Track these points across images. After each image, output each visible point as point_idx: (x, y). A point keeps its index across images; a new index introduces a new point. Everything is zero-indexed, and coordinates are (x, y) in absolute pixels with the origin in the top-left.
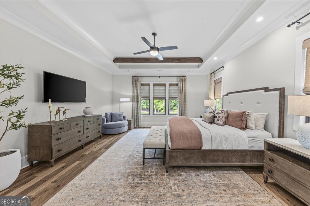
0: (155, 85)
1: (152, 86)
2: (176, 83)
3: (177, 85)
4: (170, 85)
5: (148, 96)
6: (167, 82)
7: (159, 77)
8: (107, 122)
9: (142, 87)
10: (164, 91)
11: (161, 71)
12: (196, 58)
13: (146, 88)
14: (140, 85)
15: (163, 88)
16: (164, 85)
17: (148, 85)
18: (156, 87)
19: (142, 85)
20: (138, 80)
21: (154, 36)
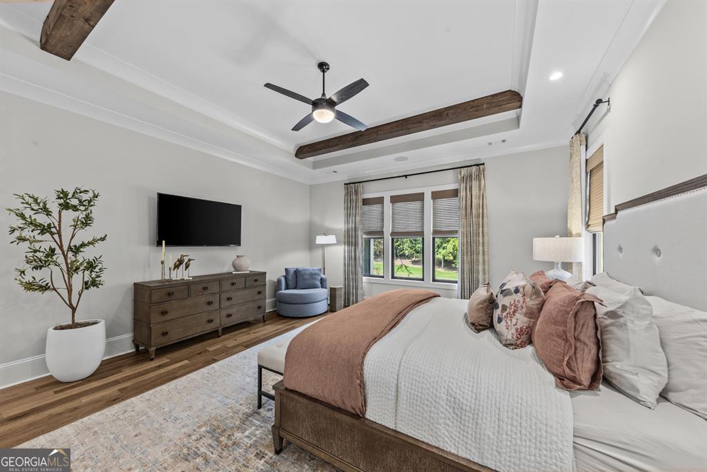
0: (395, 199)
1: (387, 201)
2: (452, 187)
3: (455, 193)
4: (436, 195)
5: (379, 230)
6: (427, 187)
7: (406, 176)
8: (287, 288)
9: (366, 208)
10: (419, 215)
11: (405, 159)
12: (493, 96)
13: (376, 208)
14: (360, 203)
15: (415, 205)
16: (419, 197)
17: (380, 201)
18: (398, 205)
19: (366, 202)
20: (356, 192)
21: (324, 72)
